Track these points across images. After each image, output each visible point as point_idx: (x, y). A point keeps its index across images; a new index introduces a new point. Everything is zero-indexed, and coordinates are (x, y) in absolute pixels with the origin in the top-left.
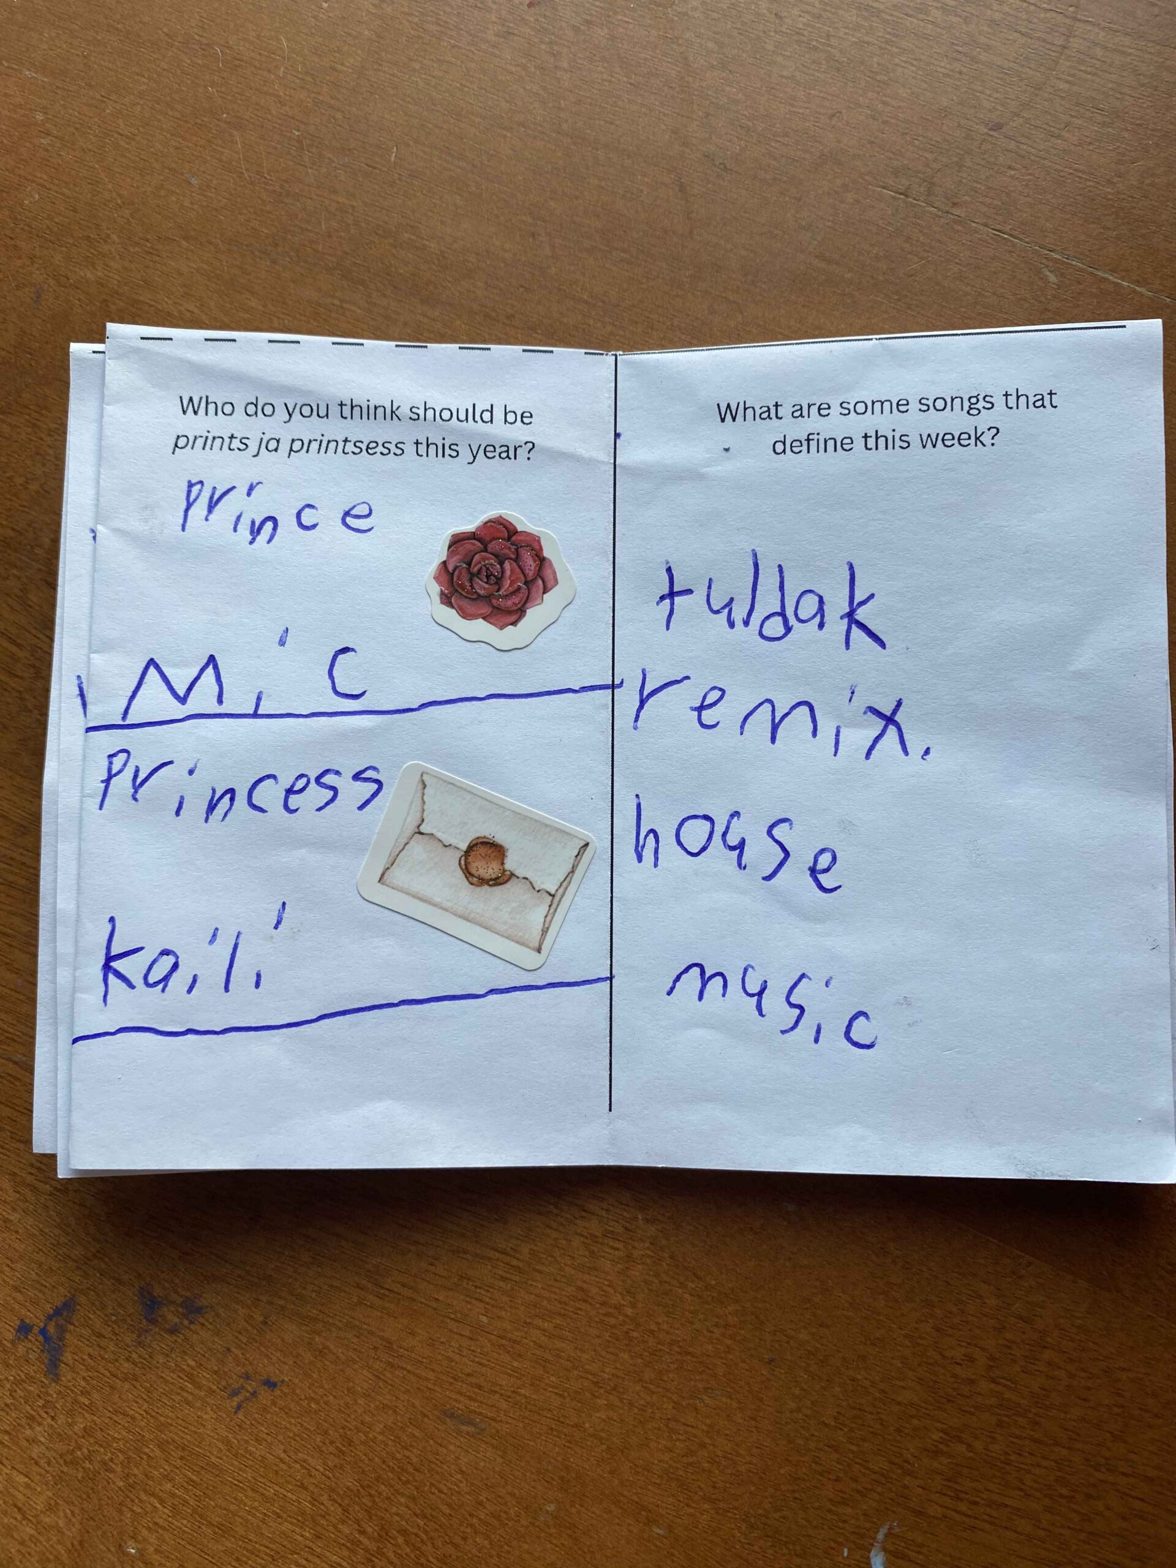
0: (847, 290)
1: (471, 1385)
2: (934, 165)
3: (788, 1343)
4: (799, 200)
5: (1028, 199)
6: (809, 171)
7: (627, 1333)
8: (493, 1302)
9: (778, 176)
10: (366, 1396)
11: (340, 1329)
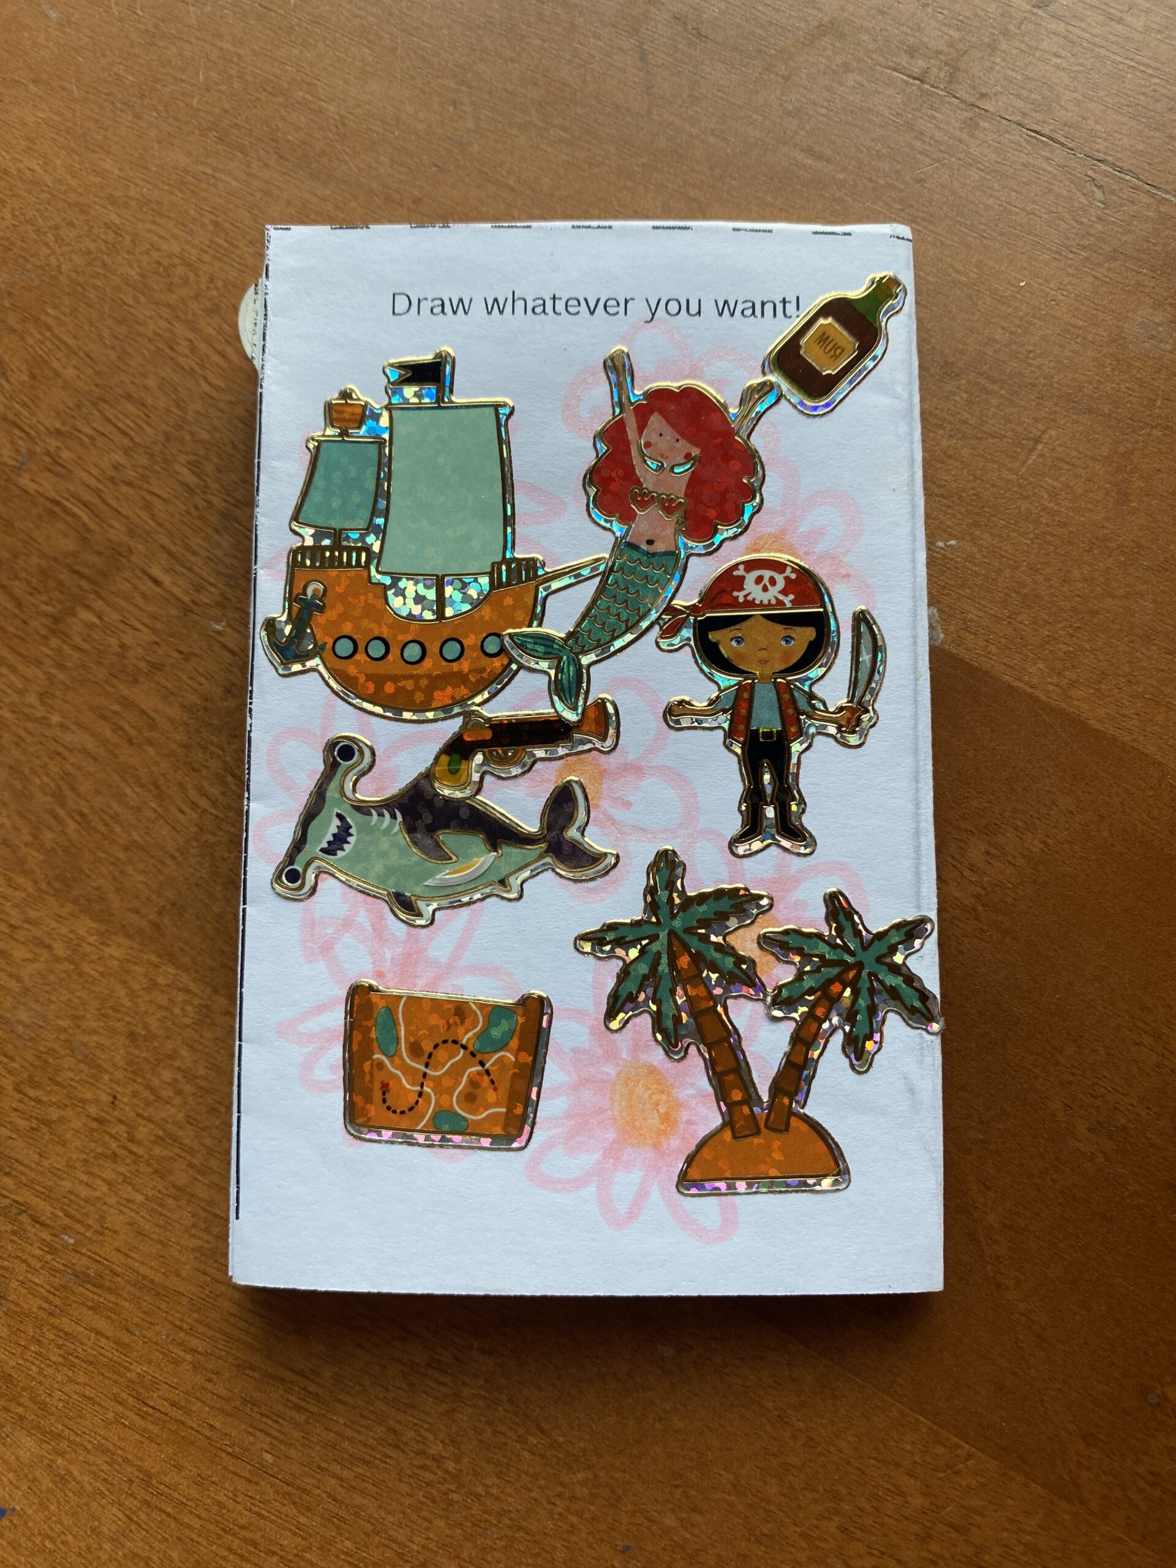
0: (838, 194)
1: (245, 1540)
2: (961, 46)
3: (648, 1528)
4: (787, 78)
5: (1076, 95)
6: (803, 44)
7: (446, 1493)
8: (282, 1437)
9: (764, 48)
10: (113, 1540)
11: (89, 1452)
